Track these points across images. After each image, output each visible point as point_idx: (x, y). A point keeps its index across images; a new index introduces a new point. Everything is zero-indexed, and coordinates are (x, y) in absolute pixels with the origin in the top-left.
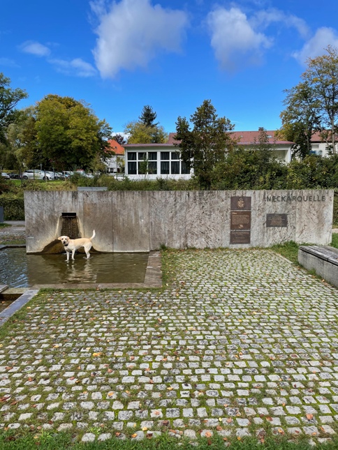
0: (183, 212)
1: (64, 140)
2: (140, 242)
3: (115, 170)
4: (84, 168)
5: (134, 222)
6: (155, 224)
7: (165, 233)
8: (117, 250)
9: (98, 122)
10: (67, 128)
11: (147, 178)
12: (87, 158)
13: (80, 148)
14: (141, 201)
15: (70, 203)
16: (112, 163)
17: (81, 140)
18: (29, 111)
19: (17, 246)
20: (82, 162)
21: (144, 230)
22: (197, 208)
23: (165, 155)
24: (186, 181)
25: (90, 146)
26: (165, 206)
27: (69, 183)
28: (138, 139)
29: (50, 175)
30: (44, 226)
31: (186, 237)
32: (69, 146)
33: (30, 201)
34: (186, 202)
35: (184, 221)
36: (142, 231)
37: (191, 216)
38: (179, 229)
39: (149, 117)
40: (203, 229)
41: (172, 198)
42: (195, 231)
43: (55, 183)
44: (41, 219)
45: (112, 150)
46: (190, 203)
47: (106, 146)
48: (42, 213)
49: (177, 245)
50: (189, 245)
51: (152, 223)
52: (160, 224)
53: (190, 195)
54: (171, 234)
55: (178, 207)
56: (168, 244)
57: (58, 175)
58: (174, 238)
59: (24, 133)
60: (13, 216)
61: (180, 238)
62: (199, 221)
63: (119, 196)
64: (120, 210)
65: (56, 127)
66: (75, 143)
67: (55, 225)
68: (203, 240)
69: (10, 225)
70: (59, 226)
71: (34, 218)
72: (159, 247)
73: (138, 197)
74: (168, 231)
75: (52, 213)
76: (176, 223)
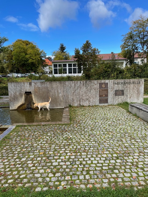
0: (78, 90)
1: (25, 59)
2: (60, 104)
3: (48, 72)
4: (35, 72)
5: (57, 95)
7: (70, 100)
9: (40, 51)
10: (26, 54)
11: (62, 75)
12: (36, 67)
13: (32, 63)
14: (60, 86)
15: (29, 87)
16: (47, 69)
17: (33, 59)
18: (9, 47)
19: (6, 107)
20: (34, 69)
21: (62, 99)
22: (85, 88)
23: (70, 65)
24: (80, 76)
25: (37, 62)
26: (70, 88)
27: (28, 78)
28: (58, 58)
29: (19, 75)
30: (17, 98)
31: (80, 101)
32: (28, 62)
33: (10, 87)
34: (79, 86)
35: (79, 94)
36: (60, 99)
37: (82, 92)
38: (77, 98)
39: (62, 48)
40: (87, 97)
41: (73, 84)
42: (84, 98)
43: (22, 79)
44: (16, 95)
45: (47, 63)
46: (81, 86)
47: (44, 62)
48: (16, 92)
49: (76, 105)
50: (81, 104)
51: (65, 95)
52: (68, 96)
53: (81, 83)
54: (73, 100)
55: (76, 88)
56: (72, 104)
57: (23, 75)
58: (75, 102)
59: (7, 57)
60: (3, 94)
61: (77, 101)
62: (85, 94)
63: (50, 84)
64: (51, 90)
65: (21, 54)
66: (30, 61)
67: (22, 97)
68: (88, 102)
69: (3, 98)
70: (24, 97)
71: (13, 95)
72: (68, 106)
73: (58, 84)
74: (72, 99)
75: (20, 92)
76: (75, 95)
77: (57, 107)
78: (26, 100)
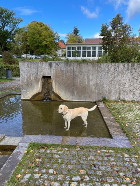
0: (119, 77)
1: (39, 41)
2: (90, 96)
3: (61, 55)
5: (86, 83)
6: (100, 84)
7: (106, 91)
8: (75, 99)
9: (54, 33)
10: (40, 36)
13: (46, 45)
14: (92, 69)
17: (47, 41)
19: (15, 93)
21: (93, 88)
22: (129, 75)
25: (50, 44)
26: (108, 73)
27: (42, 60)
28: (72, 41)
29: (33, 57)
30: (31, 84)
31: (120, 93)
32: (41, 44)
34: (122, 70)
35: (119, 83)
36: (91, 89)
37: (125, 80)
38: (116, 88)
39: (76, 31)
40: (132, 88)
41: (113, 68)
42: (126, 89)
44: (30, 79)
45: (60, 46)
46: (124, 72)
47: (57, 44)
48: (30, 76)
49: (113, 98)
50: (121, 98)
51: (98, 83)
52: (103, 84)
53: (125, 66)
54: (110, 91)
55: (116, 74)
56: (108, 97)
57: (37, 57)
58: (112, 94)
59: (22, 38)
60: (16, 75)
61: (116, 94)
62: (129, 83)
63: (78, 66)
64: (78, 75)
65: (36, 35)
66: (44, 43)
67: (38, 83)
68: (131, 95)
70: (41, 84)
71: (25, 79)
72: (101, 99)
73: (90, 67)
74: (109, 89)
75: (36, 76)
76: (114, 84)
77: (86, 100)
78: (43, 87)
